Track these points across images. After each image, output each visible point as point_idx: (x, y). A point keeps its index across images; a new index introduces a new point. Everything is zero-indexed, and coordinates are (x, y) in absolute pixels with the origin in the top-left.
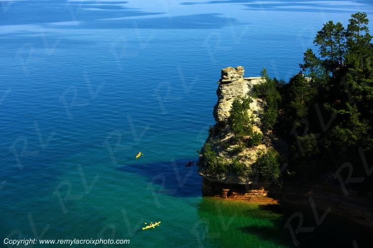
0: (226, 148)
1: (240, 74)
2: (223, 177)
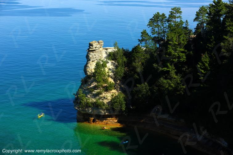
0: (92, 92)
1: (101, 45)
2: (90, 110)
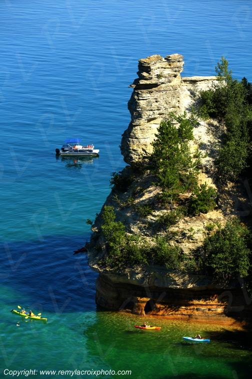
0: (145, 216)
1: (174, 69)
2: (138, 274)
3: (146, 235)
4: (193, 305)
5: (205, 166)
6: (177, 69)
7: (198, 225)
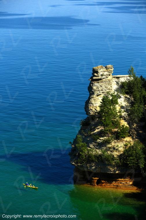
1: (109, 72)
2: (93, 166)
3: (97, 149)
4: (119, 181)
5: (124, 116)
6: (110, 72)
7: (120, 144)
